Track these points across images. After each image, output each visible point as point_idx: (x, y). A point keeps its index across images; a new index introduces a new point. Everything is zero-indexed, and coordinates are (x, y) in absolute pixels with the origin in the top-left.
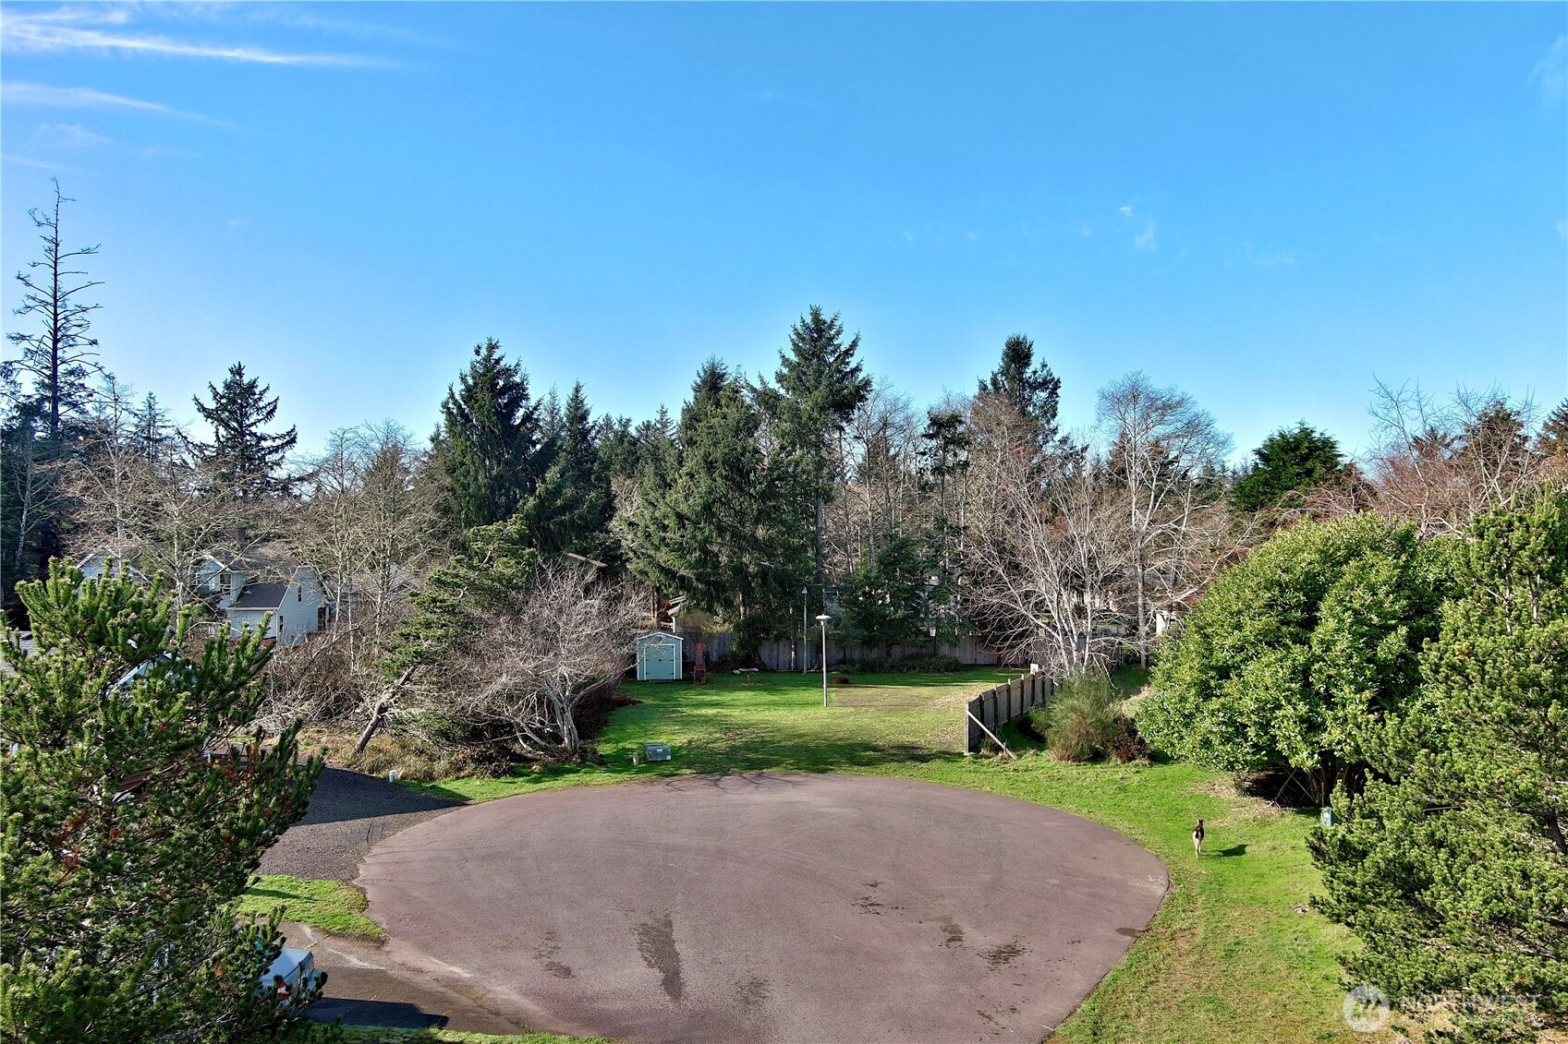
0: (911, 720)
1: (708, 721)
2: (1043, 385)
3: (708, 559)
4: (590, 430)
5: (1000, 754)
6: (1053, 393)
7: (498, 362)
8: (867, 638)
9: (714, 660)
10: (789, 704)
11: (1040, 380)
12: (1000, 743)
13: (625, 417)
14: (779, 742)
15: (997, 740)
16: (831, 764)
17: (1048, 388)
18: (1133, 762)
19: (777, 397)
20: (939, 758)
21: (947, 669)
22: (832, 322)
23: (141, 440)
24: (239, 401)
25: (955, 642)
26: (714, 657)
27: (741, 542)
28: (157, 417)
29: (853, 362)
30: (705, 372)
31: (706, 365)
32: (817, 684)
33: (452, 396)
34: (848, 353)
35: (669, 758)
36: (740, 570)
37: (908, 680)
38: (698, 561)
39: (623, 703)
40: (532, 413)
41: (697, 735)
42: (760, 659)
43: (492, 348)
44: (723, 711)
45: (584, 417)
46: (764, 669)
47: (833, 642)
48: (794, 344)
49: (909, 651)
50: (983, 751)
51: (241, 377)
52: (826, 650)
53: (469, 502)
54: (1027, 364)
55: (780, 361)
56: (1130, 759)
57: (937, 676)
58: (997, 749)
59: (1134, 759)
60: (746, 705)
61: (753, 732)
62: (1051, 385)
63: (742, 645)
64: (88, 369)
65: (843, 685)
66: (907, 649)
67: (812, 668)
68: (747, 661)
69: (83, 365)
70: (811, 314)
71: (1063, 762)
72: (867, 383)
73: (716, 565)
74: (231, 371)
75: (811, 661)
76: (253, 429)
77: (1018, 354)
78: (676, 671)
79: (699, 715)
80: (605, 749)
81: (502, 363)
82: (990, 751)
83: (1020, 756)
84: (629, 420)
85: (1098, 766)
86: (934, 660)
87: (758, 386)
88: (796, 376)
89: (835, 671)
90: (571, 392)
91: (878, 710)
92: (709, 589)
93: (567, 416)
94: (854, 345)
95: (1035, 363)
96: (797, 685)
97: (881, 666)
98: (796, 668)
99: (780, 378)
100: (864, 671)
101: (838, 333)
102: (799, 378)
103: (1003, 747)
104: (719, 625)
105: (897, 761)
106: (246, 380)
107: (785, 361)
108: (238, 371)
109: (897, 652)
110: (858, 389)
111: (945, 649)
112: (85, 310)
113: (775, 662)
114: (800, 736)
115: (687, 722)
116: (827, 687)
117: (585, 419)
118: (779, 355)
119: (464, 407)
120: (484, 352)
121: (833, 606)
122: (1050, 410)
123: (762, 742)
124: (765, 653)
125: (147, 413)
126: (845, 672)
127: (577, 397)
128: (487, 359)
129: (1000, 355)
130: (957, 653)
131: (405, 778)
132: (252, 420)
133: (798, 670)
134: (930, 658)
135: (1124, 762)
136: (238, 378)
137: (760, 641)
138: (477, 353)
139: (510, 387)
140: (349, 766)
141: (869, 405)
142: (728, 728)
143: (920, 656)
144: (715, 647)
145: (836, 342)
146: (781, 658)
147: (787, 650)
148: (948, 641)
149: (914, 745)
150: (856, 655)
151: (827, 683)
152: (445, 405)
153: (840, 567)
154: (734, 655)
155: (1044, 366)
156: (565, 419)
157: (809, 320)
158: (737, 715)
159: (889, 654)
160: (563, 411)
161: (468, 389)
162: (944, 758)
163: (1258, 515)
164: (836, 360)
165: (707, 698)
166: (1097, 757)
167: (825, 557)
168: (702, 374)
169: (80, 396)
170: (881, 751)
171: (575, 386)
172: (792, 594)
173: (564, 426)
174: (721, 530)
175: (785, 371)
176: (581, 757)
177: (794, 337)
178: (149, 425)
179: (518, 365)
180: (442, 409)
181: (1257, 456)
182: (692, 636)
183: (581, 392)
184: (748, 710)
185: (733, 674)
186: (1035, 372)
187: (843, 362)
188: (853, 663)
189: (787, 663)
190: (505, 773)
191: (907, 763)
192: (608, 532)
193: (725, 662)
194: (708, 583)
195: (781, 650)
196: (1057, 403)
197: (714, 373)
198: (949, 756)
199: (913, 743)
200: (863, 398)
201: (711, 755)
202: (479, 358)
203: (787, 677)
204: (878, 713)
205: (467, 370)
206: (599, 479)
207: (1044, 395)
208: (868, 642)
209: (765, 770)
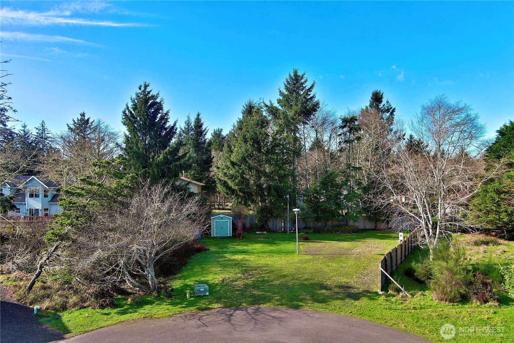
0: (343, 265)
1: (237, 264)
2: (388, 111)
3: (244, 181)
4: (203, 131)
5: (401, 294)
6: (392, 114)
7: (149, 93)
8: (316, 218)
9: (248, 227)
10: (280, 252)
11: (386, 108)
12: (401, 288)
13: (220, 128)
14: (272, 281)
15: (399, 286)
16: (301, 300)
17: (389, 111)
18: (488, 304)
19: (277, 110)
20: (365, 296)
21: (353, 232)
22: (303, 76)
23: (39, 138)
24: (84, 126)
25: (356, 219)
26: (248, 225)
27: (260, 173)
28: (46, 130)
29: (312, 94)
30: (247, 106)
31: (247, 103)
32: (293, 239)
33: (128, 108)
34: (310, 90)
35: (207, 294)
36: (259, 186)
37: (337, 238)
38: (239, 182)
39: (199, 250)
40: (165, 116)
41: (229, 275)
42: (268, 227)
43: (146, 86)
44: (247, 257)
45: (201, 126)
46: (269, 231)
47: (301, 220)
48: (285, 86)
49: (336, 223)
50: (390, 292)
51: (84, 117)
52: (298, 222)
53: (133, 155)
54: (381, 102)
55: (279, 93)
56: (486, 301)
57: (349, 236)
58: (398, 291)
59: (488, 302)
60: (258, 253)
61: (259, 274)
62: (391, 111)
63: (260, 221)
64: (7, 108)
65: (306, 240)
66: (334, 222)
67: (291, 231)
68: (262, 228)
69: (5, 106)
70: (294, 72)
71: (443, 302)
72: (318, 104)
73: (248, 184)
74: (81, 115)
75: (291, 227)
76: (89, 136)
77: (377, 98)
78: (229, 233)
79: (234, 260)
80: (177, 284)
81: (151, 94)
82: (394, 292)
83: (413, 295)
84: (222, 130)
85: (466, 306)
86: (347, 227)
87: (268, 104)
88: (286, 101)
89: (302, 232)
90: (196, 116)
91: (324, 257)
92: (245, 195)
93: (194, 126)
94: (312, 87)
95: (384, 102)
96: (284, 240)
97: (323, 230)
98: (284, 230)
99: (279, 101)
100: (315, 232)
101: (306, 81)
102: (287, 100)
103: (403, 289)
104: (251, 211)
105: (340, 299)
106: (86, 118)
107: (281, 94)
108: (83, 115)
109: (329, 223)
110: (314, 106)
111: (351, 223)
112: (5, 85)
113: (275, 228)
114: (285, 276)
115: (226, 265)
116: (298, 242)
117: (202, 127)
118: (278, 91)
119: (133, 113)
120: (143, 88)
121: (301, 203)
122: (390, 120)
123: (263, 281)
124: (270, 224)
125: (41, 128)
126: (307, 233)
127: (198, 118)
128: (144, 91)
129: (370, 98)
130: (357, 224)
131: (48, 310)
132: (88, 132)
133: (285, 232)
134: (345, 227)
135: (481, 304)
136: (83, 117)
137: (268, 218)
138: (140, 89)
139: (154, 103)
140: (19, 300)
141: (317, 114)
142: (246, 269)
143: (340, 226)
144: (248, 221)
145: (304, 86)
146: (278, 225)
147: (280, 222)
148: (353, 219)
149: (348, 285)
150: (311, 225)
151: (298, 239)
152: (124, 112)
153: (303, 186)
154: (256, 225)
155: (388, 102)
156: (193, 127)
157: (292, 75)
158: (253, 260)
159: (326, 225)
160: (193, 124)
161: (135, 105)
162: (369, 296)
163: (502, 160)
164: (304, 93)
165: (240, 248)
166: (464, 299)
167: (298, 181)
168: (245, 107)
169: (4, 119)
170: (330, 289)
171: (197, 114)
172: (282, 197)
173: (193, 129)
174: (250, 169)
175: (281, 98)
176: (158, 292)
177: (286, 83)
178: (42, 133)
179: (158, 94)
180: (123, 114)
181: (498, 134)
182: (237, 217)
183: (200, 116)
184: (259, 256)
185: (256, 233)
186: (384, 105)
187: (308, 95)
188: (310, 228)
189: (280, 228)
190: (107, 305)
191: (347, 300)
192: (210, 172)
193: (252, 228)
194: (244, 193)
195: (278, 223)
196: (393, 118)
197: (251, 106)
198: (371, 295)
199: (347, 283)
200: (315, 110)
201: (232, 292)
202: (140, 91)
203: (280, 236)
204: (325, 260)
205: (134, 97)
206: (206, 150)
207: (388, 114)
208: (317, 219)
209: (261, 306)
